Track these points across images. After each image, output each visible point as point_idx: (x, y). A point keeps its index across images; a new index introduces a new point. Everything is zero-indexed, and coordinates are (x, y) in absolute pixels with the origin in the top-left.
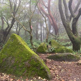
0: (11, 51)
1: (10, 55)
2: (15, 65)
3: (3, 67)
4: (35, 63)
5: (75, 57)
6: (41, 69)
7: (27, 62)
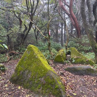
0: (28, 64)
1: (27, 68)
2: (32, 80)
3: (20, 80)
4: (50, 81)
5: (96, 72)
6: (56, 88)
7: (43, 79)
